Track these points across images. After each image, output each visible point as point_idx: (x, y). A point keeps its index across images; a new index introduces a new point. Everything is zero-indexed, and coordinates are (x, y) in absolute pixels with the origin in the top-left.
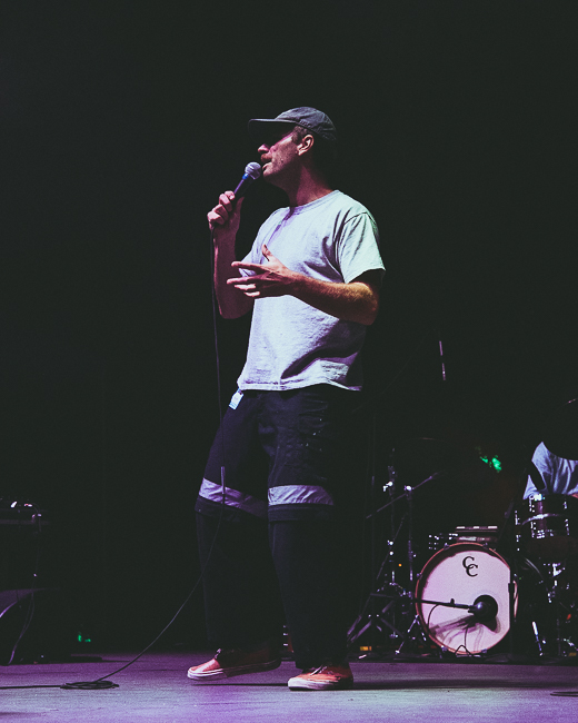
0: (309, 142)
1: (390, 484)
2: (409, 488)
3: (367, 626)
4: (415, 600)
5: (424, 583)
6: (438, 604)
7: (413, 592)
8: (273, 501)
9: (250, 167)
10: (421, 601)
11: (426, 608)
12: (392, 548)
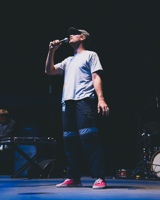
0: (84, 38)
1: (144, 134)
2: (149, 135)
3: (138, 170)
4: (151, 164)
5: (153, 160)
6: (157, 165)
7: (150, 162)
8: (81, 133)
9: (66, 39)
10: (152, 165)
11: (154, 166)
12: (144, 150)
